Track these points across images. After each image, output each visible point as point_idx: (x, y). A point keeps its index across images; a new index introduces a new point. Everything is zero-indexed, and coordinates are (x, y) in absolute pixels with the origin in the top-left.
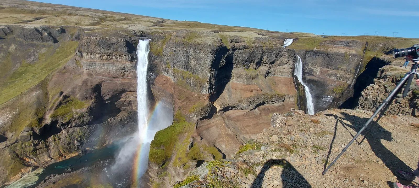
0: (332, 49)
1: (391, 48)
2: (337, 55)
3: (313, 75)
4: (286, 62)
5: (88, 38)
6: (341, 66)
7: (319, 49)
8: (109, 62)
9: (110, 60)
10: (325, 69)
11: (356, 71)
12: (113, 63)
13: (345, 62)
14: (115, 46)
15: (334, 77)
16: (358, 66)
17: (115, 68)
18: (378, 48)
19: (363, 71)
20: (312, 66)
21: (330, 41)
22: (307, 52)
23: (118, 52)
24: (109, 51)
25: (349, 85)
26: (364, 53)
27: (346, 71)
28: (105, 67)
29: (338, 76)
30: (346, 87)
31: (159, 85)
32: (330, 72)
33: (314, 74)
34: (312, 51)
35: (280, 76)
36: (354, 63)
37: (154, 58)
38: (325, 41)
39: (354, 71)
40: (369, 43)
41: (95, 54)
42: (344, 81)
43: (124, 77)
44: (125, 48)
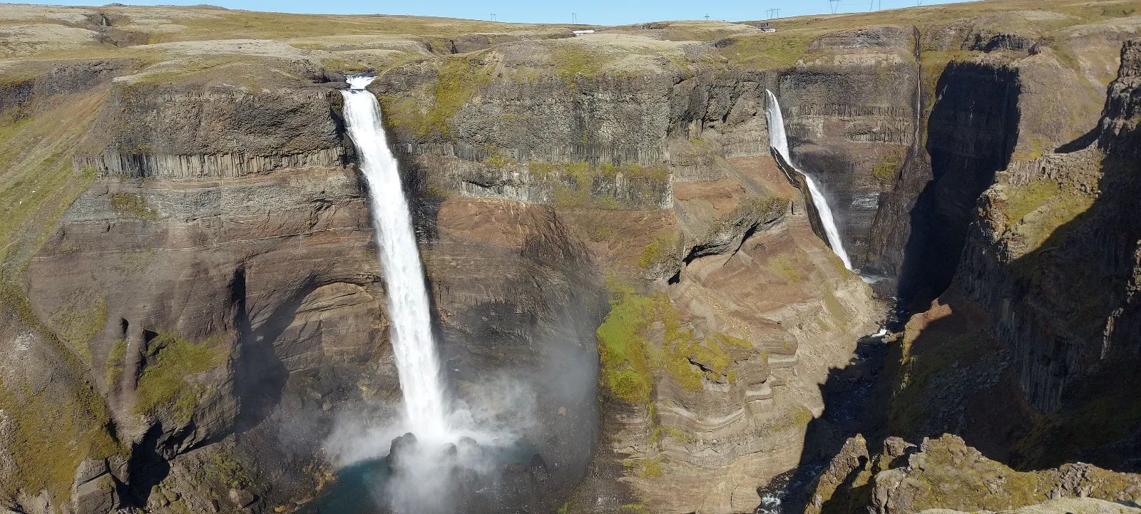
0: (843, 59)
2: (860, 73)
3: (809, 142)
4: (753, 111)
5: (193, 99)
6: (875, 102)
7: (810, 64)
8: (268, 180)
9: (269, 172)
10: (835, 119)
11: (915, 109)
12: (284, 181)
13: (881, 88)
14: (295, 121)
15: (863, 137)
16: (915, 94)
17: (289, 201)
18: (947, 40)
19: (933, 104)
20: (799, 115)
21: (831, 36)
22: (783, 75)
23: (304, 140)
24: (271, 141)
25: (910, 151)
26: (918, 57)
27: (892, 111)
28: (255, 202)
29: (874, 130)
30: (903, 155)
31: (459, 232)
32: (851, 123)
33: (811, 139)
34: (792, 71)
35: (745, 155)
36: (905, 89)
37: (415, 149)
38: (820, 38)
39: (910, 109)
40: (920, 31)
41: (219, 156)
42: (892, 143)
43: (315, 230)
44: (328, 123)
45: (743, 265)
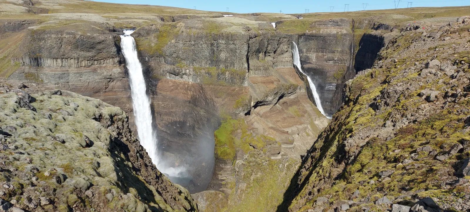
0: (324, 31)
1: (378, 24)
2: (330, 36)
3: (310, 63)
4: (286, 50)
5: (59, 36)
6: (336, 48)
7: (311, 32)
8: (89, 70)
9: (89, 66)
10: (320, 54)
11: (351, 51)
12: (95, 71)
13: (338, 43)
14: (100, 47)
15: (331, 62)
16: (351, 46)
17: (97, 78)
18: (364, 25)
19: (358, 50)
20: (306, 52)
21: (320, 21)
22: (300, 36)
23: (104, 54)
24: (90, 54)
25: (348, 68)
26: (353, 31)
27: (342, 52)
28: (84, 78)
29: (335, 59)
30: (346, 69)
31: (165, 93)
32: (326, 56)
33: (311, 62)
34: (304, 35)
35: (283, 67)
36: (347, 43)
37: (149, 59)
38: (315, 22)
39: (349, 51)
40: (355, 21)
41: (69, 59)
42: (342, 65)
43: (107, 90)
44: (113, 48)
45: (278, 110)
